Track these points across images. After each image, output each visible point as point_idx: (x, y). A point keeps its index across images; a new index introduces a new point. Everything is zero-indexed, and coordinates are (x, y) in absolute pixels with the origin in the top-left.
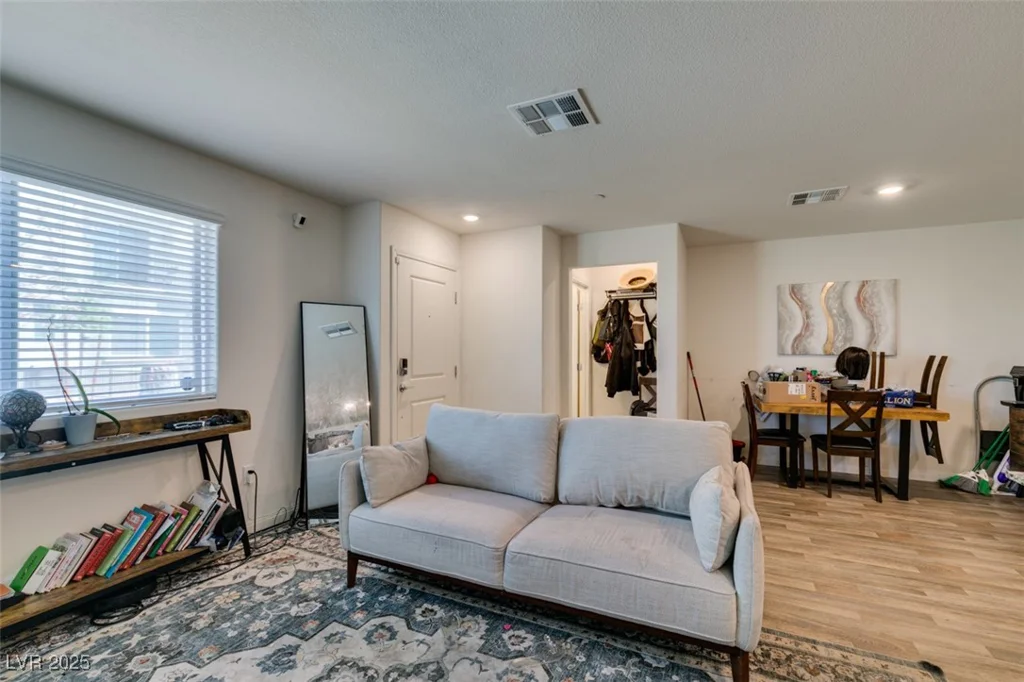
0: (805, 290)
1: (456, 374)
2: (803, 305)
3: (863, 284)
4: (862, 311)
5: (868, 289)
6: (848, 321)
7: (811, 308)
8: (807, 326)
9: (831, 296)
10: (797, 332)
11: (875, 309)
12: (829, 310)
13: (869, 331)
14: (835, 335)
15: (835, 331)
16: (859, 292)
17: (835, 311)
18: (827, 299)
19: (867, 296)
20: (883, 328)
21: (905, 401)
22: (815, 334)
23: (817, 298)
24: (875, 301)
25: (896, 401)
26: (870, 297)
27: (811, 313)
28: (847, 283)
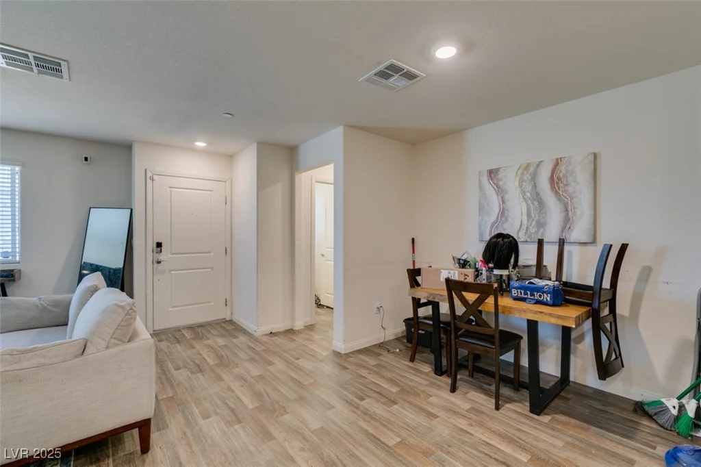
0: (501, 174)
1: (226, 253)
2: (500, 191)
3: (557, 164)
4: (557, 193)
5: (562, 168)
6: (541, 205)
7: (507, 193)
8: (503, 212)
9: (525, 178)
10: (493, 218)
11: (570, 189)
12: (523, 193)
13: (563, 215)
14: (528, 221)
15: (529, 216)
16: (553, 172)
17: (528, 195)
18: (521, 182)
19: (561, 175)
20: (578, 212)
21: (547, 298)
22: (509, 219)
23: (511, 182)
24: (570, 180)
25: (537, 296)
26: (564, 176)
27: (507, 197)
28: (541, 162)
